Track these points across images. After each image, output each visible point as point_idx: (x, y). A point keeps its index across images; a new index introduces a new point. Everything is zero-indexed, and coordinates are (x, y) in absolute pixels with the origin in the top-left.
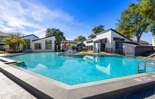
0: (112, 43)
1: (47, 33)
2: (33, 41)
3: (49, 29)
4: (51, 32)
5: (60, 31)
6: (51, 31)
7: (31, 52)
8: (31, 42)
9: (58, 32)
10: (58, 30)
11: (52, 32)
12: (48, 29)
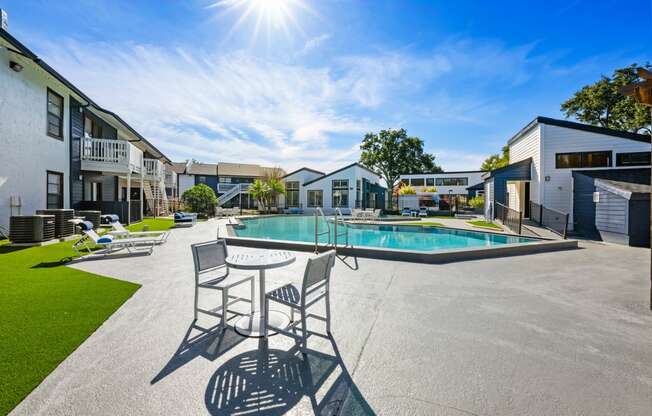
0: (547, 179)
1: (366, 151)
2: (304, 185)
3: (371, 136)
4: (377, 144)
5: (409, 135)
6: (376, 140)
7: (301, 213)
8: (301, 187)
9: (400, 140)
10: (401, 134)
11: (381, 145)
12: (368, 136)
